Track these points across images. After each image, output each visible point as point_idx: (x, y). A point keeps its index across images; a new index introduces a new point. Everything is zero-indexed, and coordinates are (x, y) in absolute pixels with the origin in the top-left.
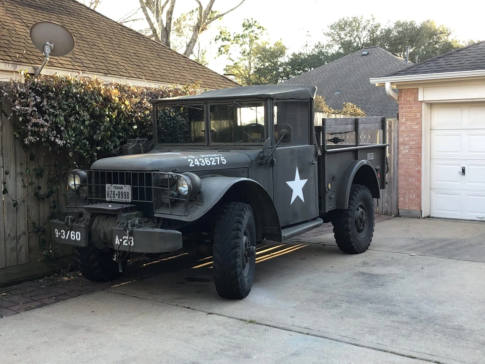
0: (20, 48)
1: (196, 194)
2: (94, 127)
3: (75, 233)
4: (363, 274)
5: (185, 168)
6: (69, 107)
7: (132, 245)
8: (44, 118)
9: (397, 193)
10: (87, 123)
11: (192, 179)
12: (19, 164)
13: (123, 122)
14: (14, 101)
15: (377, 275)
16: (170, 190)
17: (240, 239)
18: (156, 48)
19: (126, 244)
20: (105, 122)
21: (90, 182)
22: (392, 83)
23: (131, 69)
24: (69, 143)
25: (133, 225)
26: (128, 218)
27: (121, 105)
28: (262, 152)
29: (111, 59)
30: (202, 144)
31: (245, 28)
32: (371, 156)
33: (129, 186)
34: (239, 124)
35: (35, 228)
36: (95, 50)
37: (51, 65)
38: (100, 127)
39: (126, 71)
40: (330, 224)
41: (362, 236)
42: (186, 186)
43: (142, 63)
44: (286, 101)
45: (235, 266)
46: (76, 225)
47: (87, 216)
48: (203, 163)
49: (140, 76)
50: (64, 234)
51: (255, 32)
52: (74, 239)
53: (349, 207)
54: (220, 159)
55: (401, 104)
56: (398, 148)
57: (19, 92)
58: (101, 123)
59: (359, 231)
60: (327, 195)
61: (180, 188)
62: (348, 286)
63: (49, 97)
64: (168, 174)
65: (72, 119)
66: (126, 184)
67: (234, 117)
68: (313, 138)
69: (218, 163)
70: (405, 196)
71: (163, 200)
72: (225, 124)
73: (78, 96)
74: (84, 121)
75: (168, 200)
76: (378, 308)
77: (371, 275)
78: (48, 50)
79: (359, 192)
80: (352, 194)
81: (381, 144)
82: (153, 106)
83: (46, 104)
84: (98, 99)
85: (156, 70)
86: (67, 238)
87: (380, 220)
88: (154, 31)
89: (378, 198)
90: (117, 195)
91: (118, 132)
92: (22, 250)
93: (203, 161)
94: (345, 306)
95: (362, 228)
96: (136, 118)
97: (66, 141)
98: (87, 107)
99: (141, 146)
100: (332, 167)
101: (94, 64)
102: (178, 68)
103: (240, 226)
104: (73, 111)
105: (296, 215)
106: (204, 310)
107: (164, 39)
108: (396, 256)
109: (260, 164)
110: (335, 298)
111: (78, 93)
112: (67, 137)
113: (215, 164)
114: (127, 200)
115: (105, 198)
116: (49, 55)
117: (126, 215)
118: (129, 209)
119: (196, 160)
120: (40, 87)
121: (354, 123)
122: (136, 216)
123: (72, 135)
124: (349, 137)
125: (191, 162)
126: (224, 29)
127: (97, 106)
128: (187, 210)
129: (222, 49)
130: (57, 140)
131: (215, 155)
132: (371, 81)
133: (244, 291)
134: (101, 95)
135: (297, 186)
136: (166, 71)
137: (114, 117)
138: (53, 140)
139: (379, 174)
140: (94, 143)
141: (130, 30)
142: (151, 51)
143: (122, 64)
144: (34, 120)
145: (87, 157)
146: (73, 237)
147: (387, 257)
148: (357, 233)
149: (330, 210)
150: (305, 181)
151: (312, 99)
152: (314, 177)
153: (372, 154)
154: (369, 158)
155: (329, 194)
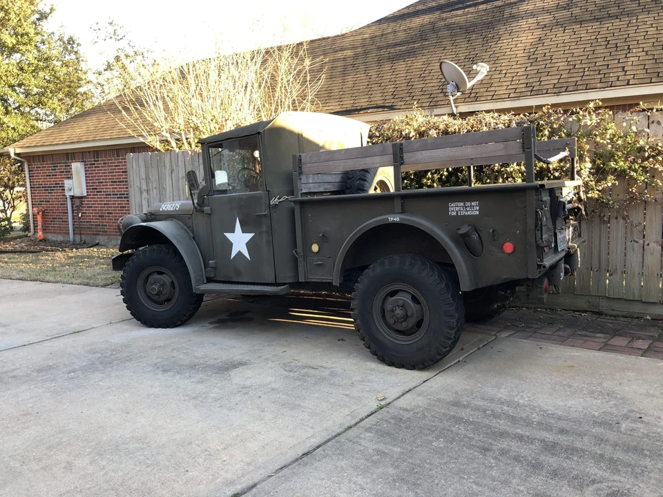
32: (466, 209)
69: (174, 209)
93: (167, 207)
105: (238, 273)
125: (162, 207)
148: (381, 330)
149: (320, 281)
150: (249, 236)
151: (259, 133)
152: (271, 232)
153: (473, 204)
154: (457, 212)
155: (316, 258)
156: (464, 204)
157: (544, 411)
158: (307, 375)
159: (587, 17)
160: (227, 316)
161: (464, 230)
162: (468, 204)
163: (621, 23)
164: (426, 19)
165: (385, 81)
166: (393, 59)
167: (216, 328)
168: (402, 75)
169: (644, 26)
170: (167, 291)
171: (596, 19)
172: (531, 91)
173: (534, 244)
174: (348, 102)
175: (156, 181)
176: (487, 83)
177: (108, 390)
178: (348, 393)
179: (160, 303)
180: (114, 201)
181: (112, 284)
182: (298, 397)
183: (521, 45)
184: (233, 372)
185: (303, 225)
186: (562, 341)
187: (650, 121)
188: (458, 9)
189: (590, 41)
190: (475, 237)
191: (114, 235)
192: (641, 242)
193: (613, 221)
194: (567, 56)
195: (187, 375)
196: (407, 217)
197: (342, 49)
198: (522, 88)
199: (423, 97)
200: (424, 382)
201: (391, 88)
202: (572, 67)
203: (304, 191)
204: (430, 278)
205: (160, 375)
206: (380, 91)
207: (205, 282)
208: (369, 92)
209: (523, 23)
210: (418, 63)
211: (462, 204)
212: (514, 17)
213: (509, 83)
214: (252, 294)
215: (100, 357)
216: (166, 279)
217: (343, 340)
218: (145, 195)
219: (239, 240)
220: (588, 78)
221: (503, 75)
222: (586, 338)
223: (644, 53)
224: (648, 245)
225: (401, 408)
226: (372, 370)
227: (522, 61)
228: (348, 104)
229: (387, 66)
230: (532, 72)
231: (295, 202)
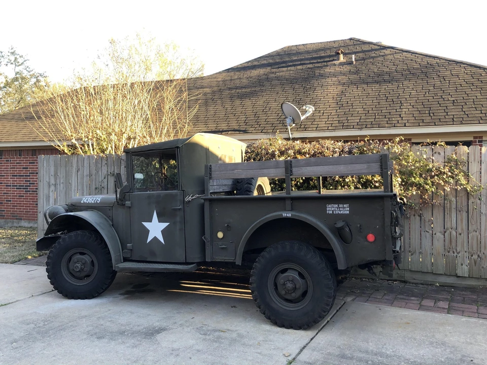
5: (79, 204)
32: (340, 209)
37: (304, 130)
48: (88, 201)
54: (98, 199)
69: (95, 202)
101: (359, 122)
105: (153, 253)
119: (86, 199)
125: (83, 200)
148: (275, 300)
149: (223, 261)
150: (165, 225)
151: (178, 147)
152: (184, 221)
153: (345, 206)
154: (333, 211)
155: (220, 243)
156: (338, 206)
157: (407, 360)
158: (219, 337)
159: (370, 80)
160: (132, 288)
161: (340, 224)
162: (341, 206)
163: (393, 86)
164: (261, 71)
165: (238, 112)
166: (242, 97)
167: (127, 298)
168: (250, 109)
169: (408, 89)
170: (87, 269)
171: (377, 82)
172: (343, 126)
173: (390, 235)
174: (213, 125)
175: (63, 176)
176: (311, 119)
177: (54, 358)
178: (259, 351)
179: (80, 279)
180: (13, 191)
181: (19, 261)
182: (221, 356)
183: (330, 95)
184: (159, 337)
185: (211, 218)
186: (391, 303)
187: (434, 152)
188: (283, 67)
189: (375, 96)
190: (347, 229)
191: (10, 219)
192: (431, 232)
193: (412, 217)
194: (363, 104)
195: (120, 340)
196: (297, 214)
197: (202, 87)
198: (336, 123)
199: (267, 125)
200: (312, 339)
201: (243, 118)
202: (367, 112)
203: (211, 192)
204: (314, 259)
205: (97, 342)
206: (235, 119)
207: (122, 261)
208: (226, 118)
209: (329, 80)
210: (261, 101)
211: (337, 206)
212: (322, 76)
213: (326, 120)
214: (165, 271)
215: (34, 328)
216: (86, 258)
217: (235, 307)
218: (52, 188)
219: (155, 228)
220: (378, 120)
221: (322, 114)
222: (406, 301)
223: (411, 107)
224: (435, 234)
225: (305, 362)
226: (269, 331)
227: (334, 105)
228: (212, 127)
229: (238, 102)
230: (341, 113)
231: (205, 200)
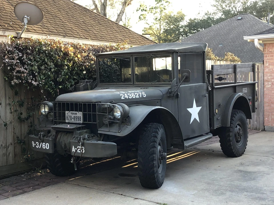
0: (8, 20)
1: (126, 118)
2: (57, 73)
3: (46, 144)
4: (241, 171)
5: (118, 100)
6: (41, 59)
7: (84, 152)
8: (24, 67)
9: (263, 115)
10: (53, 70)
11: (123, 108)
12: (8, 98)
13: (76, 69)
14: (4, 56)
15: (250, 172)
16: (108, 115)
17: (156, 148)
18: (97, 18)
19: (80, 152)
20: (64, 69)
21: (55, 110)
22: (259, 40)
23: (81, 32)
24: (41, 84)
25: (84, 139)
26: (81, 134)
27: (75, 58)
28: (170, 89)
29: (68, 26)
30: (129, 83)
31: (157, 2)
32: (245, 90)
33: (81, 112)
34: (154, 69)
35: (18, 140)
36: (57, 20)
37: (28, 31)
38: (61, 73)
39: (77, 34)
40: (217, 136)
41: (240, 145)
42: (119, 112)
43: (88, 28)
44: (186, 53)
45: (153, 166)
46: (46, 138)
47: (53, 133)
48: (130, 97)
49: (87, 37)
50: (38, 145)
51: (163, 5)
52: (45, 148)
53: (230, 125)
54: (142, 94)
55: (265, 54)
56: (264, 84)
57: (8, 50)
58: (62, 70)
59: (238, 142)
60: (215, 117)
61: (115, 114)
62: (230, 180)
63: (27, 53)
64: (107, 105)
65: (43, 68)
66: (79, 111)
67: (151, 65)
68: (205, 79)
69: (141, 97)
70: (268, 117)
71: (104, 122)
72: (145, 69)
73: (47, 52)
74: (51, 69)
75: (107, 122)
76: (251, 195)
77: (246, 172)
78: (26, 21)
79: (238, 115)
80: (232, 116)
81: (252, 82)
82: (96, 58)
83: (25, 58)
84: (60, 54)
85: (98, 33)
86: (40, 147)
87: (252, 133)
88: (96, 6)
89: (250, 119)
90: (73, 118)
91: (73, 76)
92: (10, 155)
93: (130, 95)
94: (228, 194)
95: (239, 139)
96: (85, 66)
97: (39, 83)
98: (52, 59)
99: (89, 86)
100: (219, 98)
101: (56, 30)
102: (113, 31)
103: (156, 139)
104: (44, 63)
105: (193, 131)
106: (132, 196)
107: (103, 12)
108: (263, 158)
109: (169, 97)
110: (222, 188)
111: (46, 50)
112: (40, 79)
113: (139, 97)
114: (80, 122)
115: (65, 120)
116: (27, 24)
117: (79, 132)
118: (81, 128)
119: (126, 94)
120: (21, 47)
121: (233, 67)
122: (86, 132)
123: (43, 78)
124: (229, 76)
125: (122, 96)
126: (142, 3)
127: (59, 59)
128: (120, 129)
129: (141, 17)
130: (33, 82)
131: (138, 91)
132: (244, 38)
133: (159, 183)
134: (62, 51)
135: (195, 111)
136: (104, 33)
137: (70, 66)
138: (30, 82)
139: (251, 102)
140: (57, 83)
141: (80, 6)
142: (94, 20)
143: (75, 29)
144: (17, 69)
145: (52, 93)
146: (44, 147)
147: (257, 160)
150: (200, 108)
152: (207, 105)
153: (246, 88)
155: (217, 117)
